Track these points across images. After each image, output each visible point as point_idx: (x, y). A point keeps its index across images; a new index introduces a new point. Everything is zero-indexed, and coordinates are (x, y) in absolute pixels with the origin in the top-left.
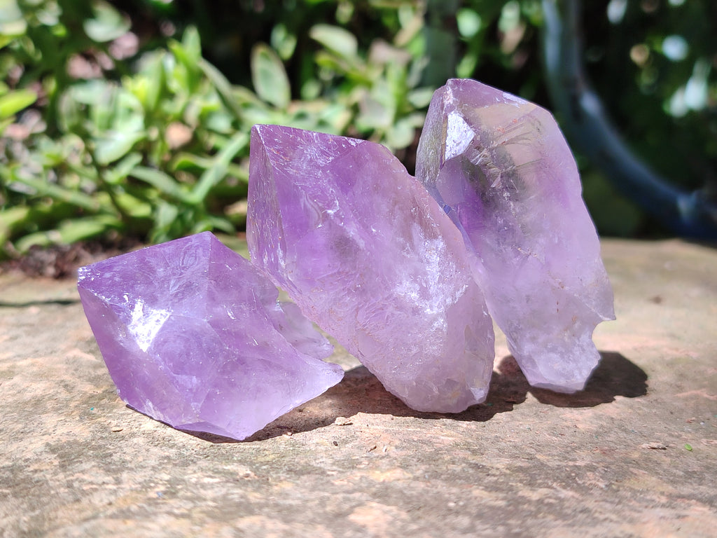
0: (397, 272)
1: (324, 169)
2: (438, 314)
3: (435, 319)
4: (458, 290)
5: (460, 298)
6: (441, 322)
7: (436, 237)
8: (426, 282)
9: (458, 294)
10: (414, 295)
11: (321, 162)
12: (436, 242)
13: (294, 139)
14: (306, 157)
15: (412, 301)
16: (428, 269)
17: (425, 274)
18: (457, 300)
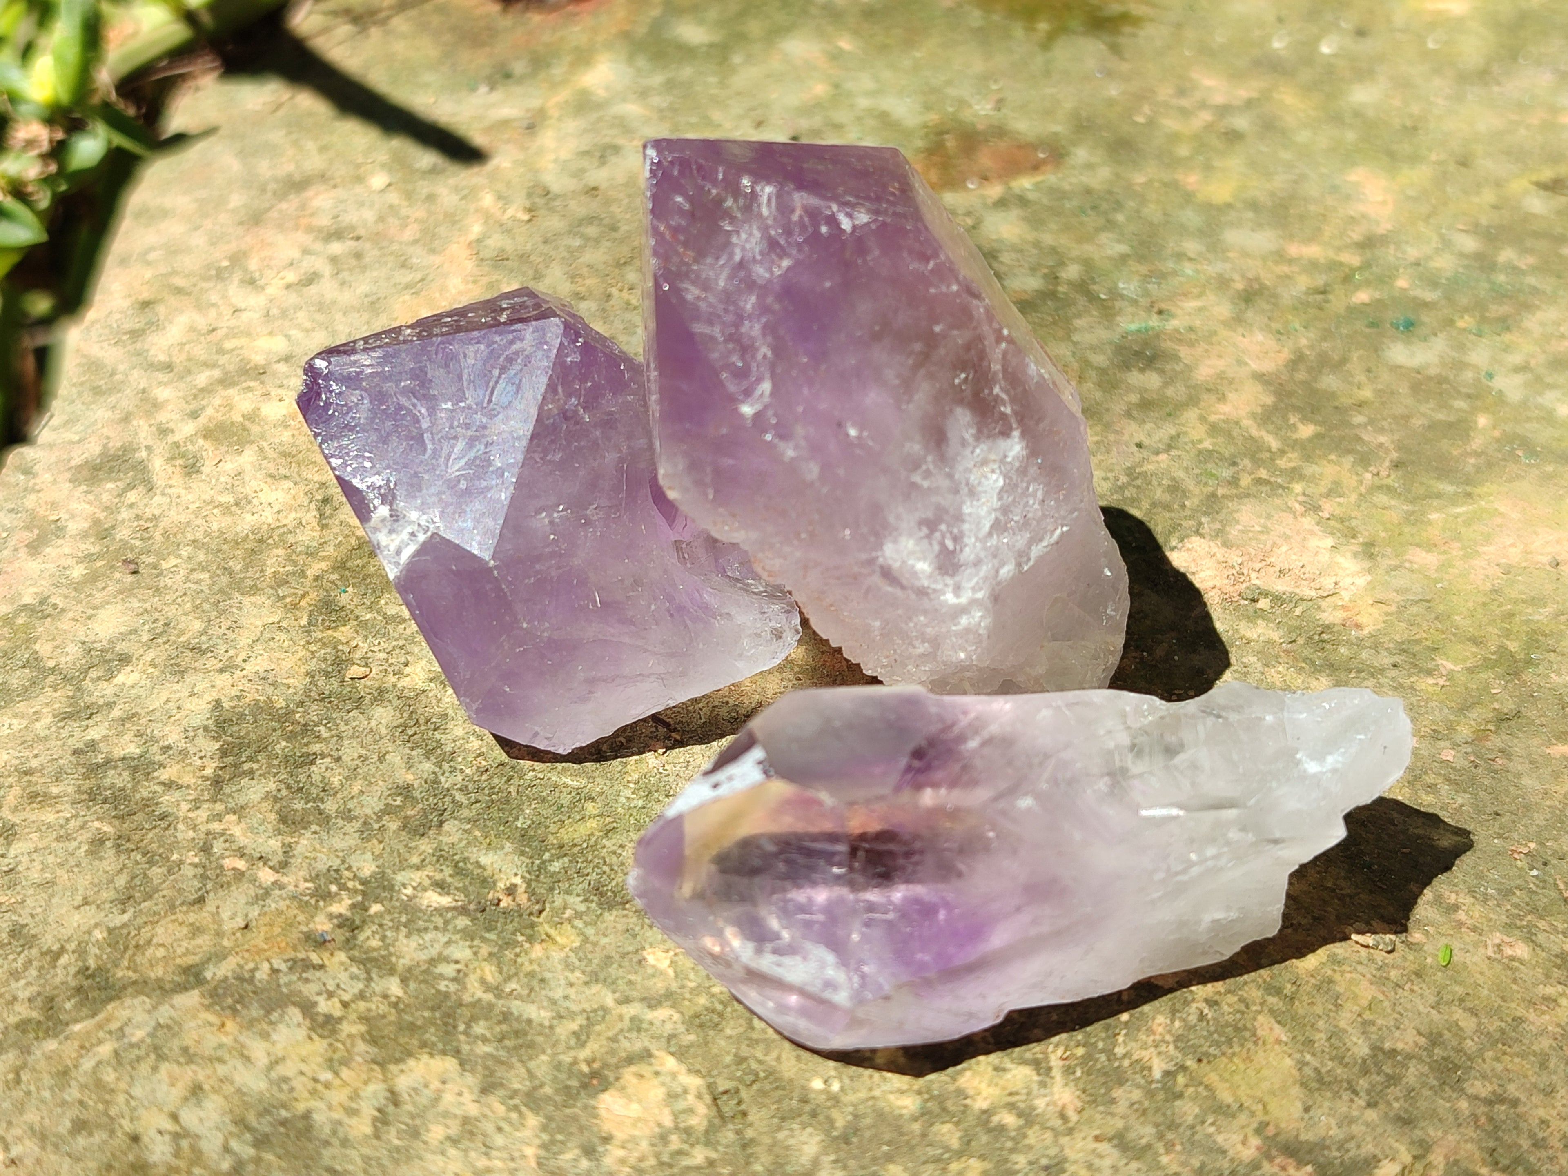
0: (891, 519)
1: (763, 290)
2: (973, 602)
3: (964, 610)
4: (1041, 540)
5: (1040, 559)
6: (976, 619)
7: (1006, 433)
8: (956, 539)
9: (1036, 551)
10: (923, 567)
11: (760, 272)
12: (1003, 444)
13: (719, 202)
14: (731, 255)
15: (914, 574)
16: (967, 509)
17: (959, 518)
18: (1031, 563)
